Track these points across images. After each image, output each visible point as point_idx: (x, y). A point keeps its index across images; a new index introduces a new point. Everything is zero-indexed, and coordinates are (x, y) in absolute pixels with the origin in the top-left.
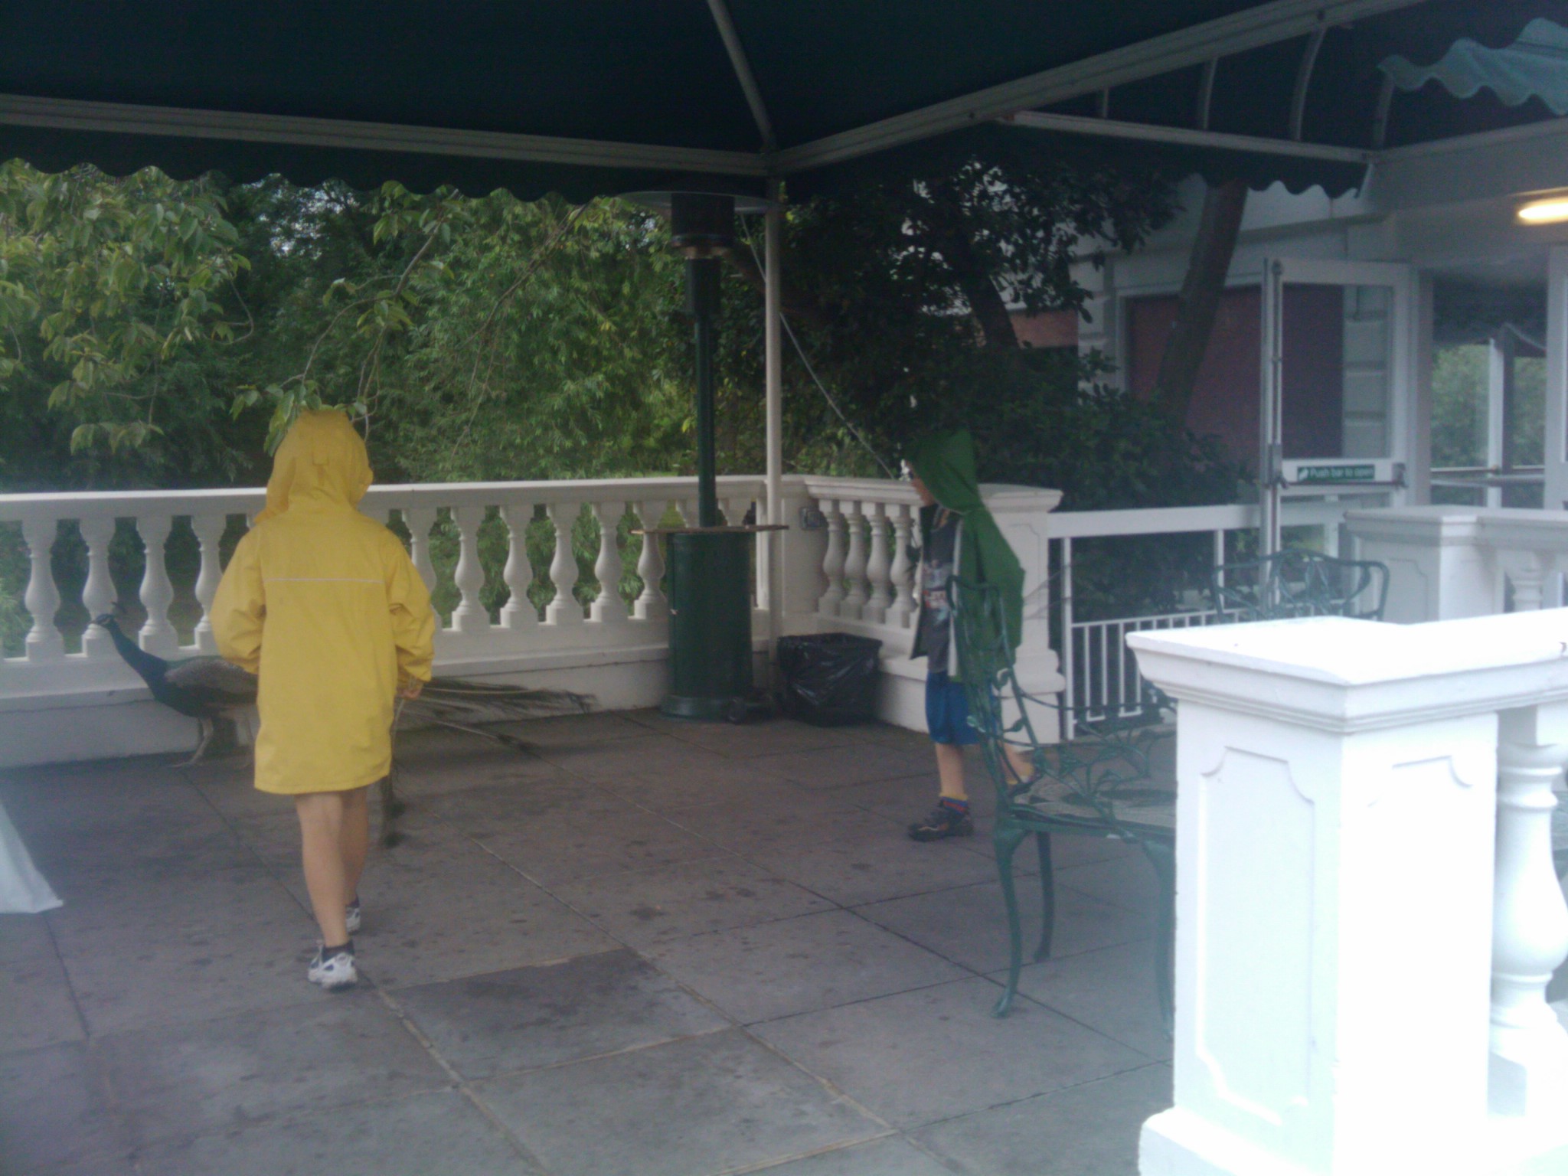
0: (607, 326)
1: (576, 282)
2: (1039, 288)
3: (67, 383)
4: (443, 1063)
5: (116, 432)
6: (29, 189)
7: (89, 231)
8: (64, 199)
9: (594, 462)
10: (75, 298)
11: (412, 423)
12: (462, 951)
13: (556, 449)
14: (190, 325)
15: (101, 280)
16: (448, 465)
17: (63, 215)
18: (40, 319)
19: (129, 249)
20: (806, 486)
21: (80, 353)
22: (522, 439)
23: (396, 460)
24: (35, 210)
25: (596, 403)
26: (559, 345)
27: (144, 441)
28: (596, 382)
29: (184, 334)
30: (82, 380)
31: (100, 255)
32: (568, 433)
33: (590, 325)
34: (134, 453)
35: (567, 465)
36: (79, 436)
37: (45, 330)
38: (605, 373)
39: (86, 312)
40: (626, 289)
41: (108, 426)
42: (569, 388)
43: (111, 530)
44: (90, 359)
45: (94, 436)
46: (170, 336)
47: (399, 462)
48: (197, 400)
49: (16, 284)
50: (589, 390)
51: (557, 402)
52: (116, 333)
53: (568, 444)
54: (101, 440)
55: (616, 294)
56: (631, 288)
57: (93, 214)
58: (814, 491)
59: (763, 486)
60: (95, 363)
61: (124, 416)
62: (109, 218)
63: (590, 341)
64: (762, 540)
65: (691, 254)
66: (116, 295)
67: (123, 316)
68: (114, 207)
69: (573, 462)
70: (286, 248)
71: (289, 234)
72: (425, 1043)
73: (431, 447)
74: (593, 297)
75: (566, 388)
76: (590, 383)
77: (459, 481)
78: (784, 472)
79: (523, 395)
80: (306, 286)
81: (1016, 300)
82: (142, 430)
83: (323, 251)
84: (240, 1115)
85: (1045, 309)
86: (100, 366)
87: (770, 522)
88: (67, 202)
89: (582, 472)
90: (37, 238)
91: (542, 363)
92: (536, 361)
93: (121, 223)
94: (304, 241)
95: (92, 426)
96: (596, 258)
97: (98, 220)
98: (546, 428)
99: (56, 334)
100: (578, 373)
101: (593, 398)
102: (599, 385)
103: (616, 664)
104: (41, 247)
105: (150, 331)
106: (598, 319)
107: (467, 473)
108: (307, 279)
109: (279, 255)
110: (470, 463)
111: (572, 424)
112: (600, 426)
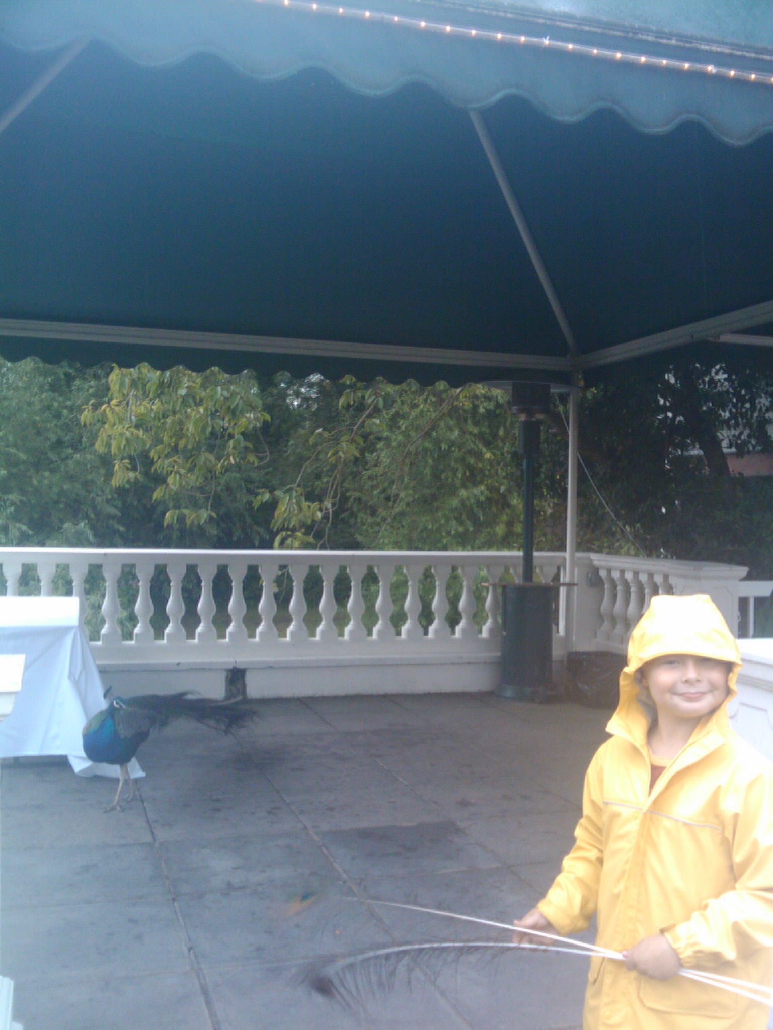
0: (488, 455)
1: (470, 427)
2: (745, 439)
3: (164, 486)
4: (340, 870)
5: (190, 516)
6: (149, 375)
7: (180, 400)
8: (167, 381)
9: (477, 541)
10: (171, 437)
11: (366, 514)
12: (358, 815)
13: (453, 532)
14: (234, 455)
15: (185, 428)
16: (386, 541)
17: (166, 390)
18: (150, 448)
19: (201, 410)
20: (591, 560)
21: (172, 469)
22: (433, 526)
23: (355, 536)
24: (152, 387)
25: (479, 504)
26: (458, 467)
27: (205, 521)
28: (480, 491)
29: (230, 460)
30: (172, 484)
31: (186, 412)
32: (461, 523)
33: (479, 455)
34: (199, 526)
35: (459, 542)
36: (169, 517)
37: (152, 454)
38: (486, 486)
39: (176, 445)
40: (501, 432)
41: (186, 512)
42: (463, 495)
43: (184, 571)
44: (177, 472)
45: (178, 517)
46: (222, 461)
47: (357, 537)
48: (238, 496)
49: (139, 430)
50: (475, 496)
51: (455, 502)
52: (193, 458)
53: (461, 529)
54: (181, 519)
55: (495, 435)
56: (505, 432)
57: (183, 392)
58: (596, 563)
59: (565, 559)
60: (180, 475)
61: (195, 505)
62: (191, 394)
63: (477, 465)
64: (563, 591)
65: (523, 418)
66: (193, 434)
67: (198, 447)
68: (194, 388)
69: (463, 540)
70: (296, 403)
71: (298, 394)
72: (332, 859)
73: (377, 528)
74: (480, 436)
75: (461, 494)
76: (476, 491)
77: (393, 550)
78: (577, 550)
79: (434, 497)
80: (307, 427)
81: (730, 446)
82: (204, 514)
83: (318, 404)
84: (230, 885)
85: (749, 452)
86: (183, 477)
87: (567, 580)
88: (169, 382)
89: (469, 547)
90: (151, 403)
91: (447, 479)
92: (443, 477)
93: (198, 398)
94: (306, 399)
95: (177, 512)
96: (483, 412)
97: (186, 395)
98: (448, 519)
99: (159, 458)
100: (468, 484)
101: (478, 501)
102: (482, 493)
103: (469, 663)
104: (154, 407)
105: (212, 457)
106: (483, 451)
107: (398, 546)
108: (308, 422)
109: (291, 407)
110: (400, 540)
111: (464, 517)
112: (481, 518)
